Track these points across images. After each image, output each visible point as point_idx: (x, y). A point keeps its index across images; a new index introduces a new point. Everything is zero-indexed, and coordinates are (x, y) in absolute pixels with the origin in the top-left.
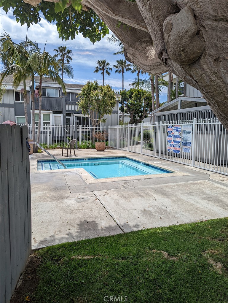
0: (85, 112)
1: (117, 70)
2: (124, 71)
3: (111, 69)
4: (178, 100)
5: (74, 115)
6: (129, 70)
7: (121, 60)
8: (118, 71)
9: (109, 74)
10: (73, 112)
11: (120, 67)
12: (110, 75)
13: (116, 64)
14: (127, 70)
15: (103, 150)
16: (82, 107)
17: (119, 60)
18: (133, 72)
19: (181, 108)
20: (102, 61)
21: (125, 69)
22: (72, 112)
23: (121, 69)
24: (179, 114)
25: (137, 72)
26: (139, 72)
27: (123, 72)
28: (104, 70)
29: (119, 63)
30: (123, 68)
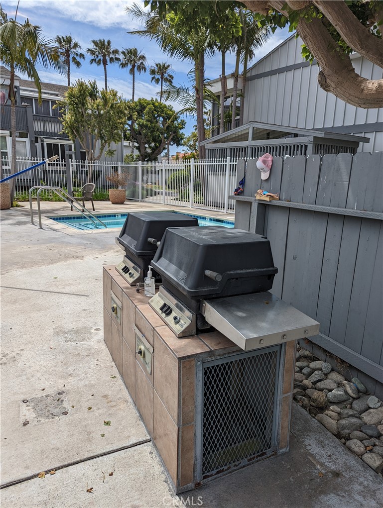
0: (76, 136)
1: (93, 58)
2: (107, 62)
3: (82, 56)
4: (249, 126)
5: (45, 140)
6: (116, 61)
7: (100, 41)
8: (96, 60)
9: (78, 64)
10: (41, 135)
11: (99, 53)
12: (81, 67)
13: (92, 47)
14: (111, 59)
15: (122, 203)
16: (70, 127)
17: (97, 39)
18: (124, 65)
19: (253, 139)
20: (65, 38)
21: (108, 59)
22: (39, 135)
23: (102, 58)
24: (249, 148)
25: (130, 67)
26: (134, 66)
27: (105, 64)
28: (68, 56)
29: (96, 46)
30: (104, 56)
